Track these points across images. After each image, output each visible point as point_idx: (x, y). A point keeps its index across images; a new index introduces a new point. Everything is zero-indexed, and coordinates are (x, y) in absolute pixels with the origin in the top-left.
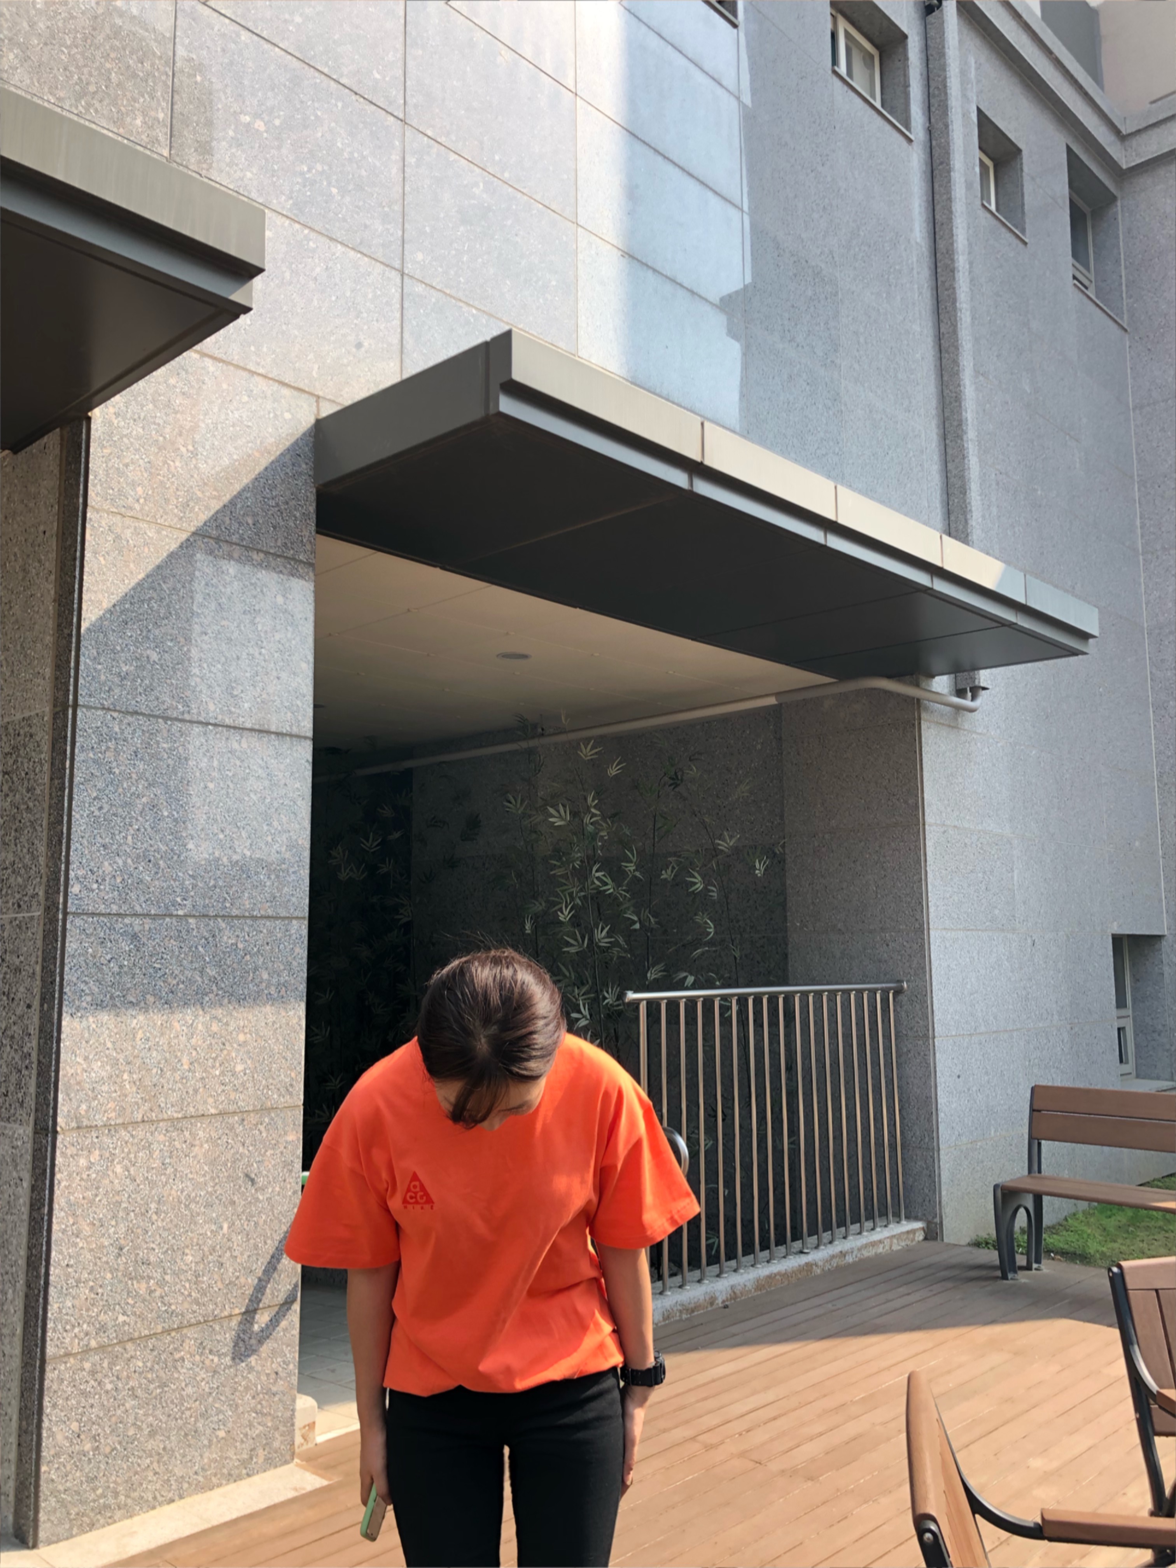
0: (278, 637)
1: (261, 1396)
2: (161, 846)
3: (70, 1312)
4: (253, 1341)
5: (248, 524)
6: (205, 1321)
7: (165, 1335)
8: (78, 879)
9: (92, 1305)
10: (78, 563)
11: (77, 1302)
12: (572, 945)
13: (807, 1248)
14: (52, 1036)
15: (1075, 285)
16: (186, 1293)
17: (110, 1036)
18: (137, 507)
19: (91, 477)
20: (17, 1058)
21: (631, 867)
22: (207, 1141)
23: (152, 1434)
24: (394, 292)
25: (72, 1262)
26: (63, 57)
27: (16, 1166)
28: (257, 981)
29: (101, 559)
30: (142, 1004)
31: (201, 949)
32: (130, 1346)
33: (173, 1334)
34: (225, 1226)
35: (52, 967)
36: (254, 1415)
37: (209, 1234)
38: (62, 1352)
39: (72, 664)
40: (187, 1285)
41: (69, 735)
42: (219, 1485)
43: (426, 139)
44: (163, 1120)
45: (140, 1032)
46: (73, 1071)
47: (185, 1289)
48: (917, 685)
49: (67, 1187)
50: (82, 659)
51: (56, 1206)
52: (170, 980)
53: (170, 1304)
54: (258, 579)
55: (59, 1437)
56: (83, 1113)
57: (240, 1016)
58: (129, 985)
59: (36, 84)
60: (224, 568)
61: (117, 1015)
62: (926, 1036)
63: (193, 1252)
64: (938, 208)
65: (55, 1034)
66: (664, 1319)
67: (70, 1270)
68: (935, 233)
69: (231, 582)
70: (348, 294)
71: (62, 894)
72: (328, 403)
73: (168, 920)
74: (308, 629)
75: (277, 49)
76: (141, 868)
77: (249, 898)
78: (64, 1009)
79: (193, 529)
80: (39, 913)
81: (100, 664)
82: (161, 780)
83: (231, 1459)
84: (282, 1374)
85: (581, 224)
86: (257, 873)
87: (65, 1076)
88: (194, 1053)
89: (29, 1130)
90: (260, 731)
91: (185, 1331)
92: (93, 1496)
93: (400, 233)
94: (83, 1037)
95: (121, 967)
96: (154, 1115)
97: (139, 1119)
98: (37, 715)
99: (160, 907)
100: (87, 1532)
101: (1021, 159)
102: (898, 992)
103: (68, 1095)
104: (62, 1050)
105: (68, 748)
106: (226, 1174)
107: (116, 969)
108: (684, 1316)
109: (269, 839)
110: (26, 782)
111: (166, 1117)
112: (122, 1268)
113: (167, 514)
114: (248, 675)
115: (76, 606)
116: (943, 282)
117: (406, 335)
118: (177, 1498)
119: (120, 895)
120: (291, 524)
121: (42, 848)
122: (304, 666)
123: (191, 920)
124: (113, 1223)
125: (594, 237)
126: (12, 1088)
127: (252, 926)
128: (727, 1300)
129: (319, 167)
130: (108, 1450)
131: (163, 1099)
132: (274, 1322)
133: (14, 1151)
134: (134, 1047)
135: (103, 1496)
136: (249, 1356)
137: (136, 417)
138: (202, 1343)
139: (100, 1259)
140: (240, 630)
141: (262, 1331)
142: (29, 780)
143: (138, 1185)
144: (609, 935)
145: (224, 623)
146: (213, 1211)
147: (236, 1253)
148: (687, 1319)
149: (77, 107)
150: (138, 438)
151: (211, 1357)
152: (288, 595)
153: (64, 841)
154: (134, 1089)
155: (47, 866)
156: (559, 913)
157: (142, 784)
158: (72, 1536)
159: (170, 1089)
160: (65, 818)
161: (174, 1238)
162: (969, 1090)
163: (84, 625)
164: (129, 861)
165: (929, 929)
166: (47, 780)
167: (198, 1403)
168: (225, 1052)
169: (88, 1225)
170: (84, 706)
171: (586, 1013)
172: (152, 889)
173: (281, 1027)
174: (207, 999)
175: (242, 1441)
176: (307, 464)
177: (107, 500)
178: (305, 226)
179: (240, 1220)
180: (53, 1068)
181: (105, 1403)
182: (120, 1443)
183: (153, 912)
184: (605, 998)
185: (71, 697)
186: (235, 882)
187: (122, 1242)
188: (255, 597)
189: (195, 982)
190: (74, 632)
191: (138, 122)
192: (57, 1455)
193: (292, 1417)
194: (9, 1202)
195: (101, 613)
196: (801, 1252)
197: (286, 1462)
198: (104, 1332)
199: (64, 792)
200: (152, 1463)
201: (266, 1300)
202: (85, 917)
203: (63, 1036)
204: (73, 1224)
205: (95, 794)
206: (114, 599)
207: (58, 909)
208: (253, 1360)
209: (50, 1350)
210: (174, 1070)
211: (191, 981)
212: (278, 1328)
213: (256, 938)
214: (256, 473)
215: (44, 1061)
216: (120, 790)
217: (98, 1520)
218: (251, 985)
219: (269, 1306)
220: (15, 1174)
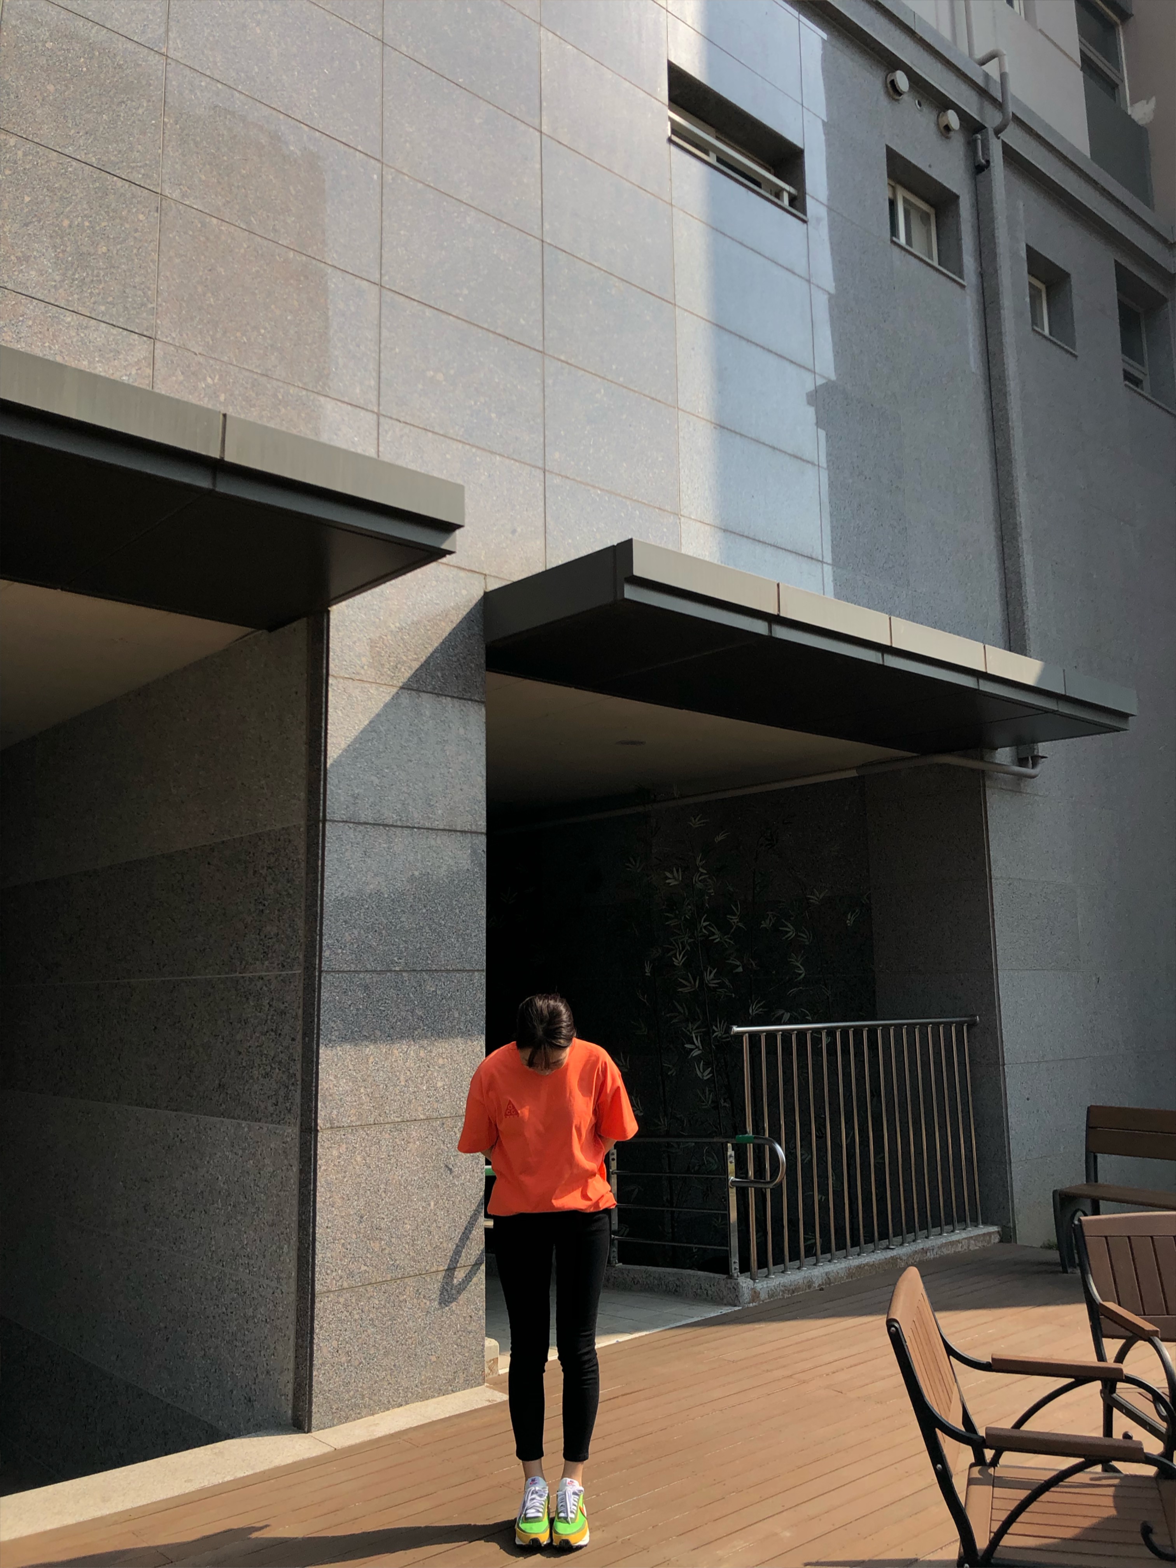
0: (461, 759)
1: (460, 1333)
2: (383, 920)
3: (330, 1261)
4: (454, 1292)
5: (438, 677)
6: (420, 1274)
7: (393, 1282)
8: (328, 946)
9: (345, 1256)
10: (323, 717)
11: (334, 1254)
12: (686, 986)
13: (893, 1245)
14: (313, 1061)
15: (1126, 385)
16: (406, 1252)
17: (352, 1061)
18: (362, 672)
19: (331, 654)
20: (285, 1078)
21: (734, 920)
22: (418, 1139)
23: (386, 1354)
24: (539, 486)
25: (330, 1225)
26: (306, 352)
27: (287, 1155)
28: (451, 1019)
29: (340, 713)
30: (372, 1037)
31: (411, 995)
32: (369, 1288)
33: (398, 1282)
34: (432, 1204)
35: (312, 1010)
36: (455, 1346)
37: (421, 1208)
38: (325, 1289)
39: (322, 790)
40: (407, 1246)
41: (320, 842)
42: (433, 1397)
43: (560, 363)
44: (388, 1123)
45: (372, 1057)
46: (327, 1086)
47: (406, 1249)
48: (982, 759)
49: (325, 1170)
50: (328, 786)
51: (318, 1184)
52: (391, 1019)
53: (396, 1260)
54: (446, 717)
55: (325, 1350)
56: (334, 1117)
57: (439, 1045)
58: (364, 1023)
59: (290, 375)
60: (422, 711)
61: (356, 1045)
62: (997, 1063)
63: (410, 1222)
64: (990, 340)
65: (315, 1060)
66: (769, 1297)
67: (329, 1230)
68: (989, 361)
69: (427, 722)
70: (505, 493)
71: (317, 957)
72: (493, 579)
73: (389, 974)
74: (482, 751)
75: (451, 317)
76: (370, 937)
77: (444, 956)
78: (321, 1041)
79: (401, 684)
80: (300, 972)
81: (340, 789)
82: (382, 871)
83: (440, 1378)
84: (475, 1318)
85: (681, 407)
86: (449, 937)
87: (322, 1089)
88: (408, 1073)
89: (297, 1130)
90: (450, 831)
91: (406, 1280)
92: (347, 1397)
93: (542, 439)
94: (334, 1062)
95: (358, 1010)
96: (382, 1118)
97: (372, 1122)
98: (295, 826)
99: (383, 965)
100: (344, 1423)
101: (1070, 282)
102: (972, 1025)
103: (324, 1103)
104: (320, 1071)
105: (320, 852)
106: (432, 1165)
107: (354, 1012)
108: (786, 1296)
109: (457, 911)
110: (286, 875)
111: (390, 1121)
112: (362, 1231)
113: (382, 675)
114: (440, 789)
115: (323, 748)
116: (997, 404)
117: (548, 519)
118: (404, 1403)
119: (356, 957)
120: (468, 673)
121: (300, 923)
122: (480, 779)
123: (404, 974)
124: (356, 1198)
125: (692, 416)
126: (281, 1100)
127: (447, 977)
128: (823, 1284)
129: (482, 400)
130: (357, 1363)
131: (387, 1107)
132: (468, 1278)
133: (284, 1145)
134: (367, 1069)
135: (354, 1397)
136: (451, 1302)
137: (360, 607)
138: (418, 1290)
139: (348, 1223)
140: (435, 757)
141: (460, 1284)
142: (289, 874)
143: (372, 1171)
144: (715, 978)
145: (422, 752)
146: (424, 1192)
147: (440, 1225)
148: (787, 1298)
149: (316, 387)
150: (362, 622)
151: (424, 1300)
152: (468, 727)
153: (318, 919)
154: (368, 1099)
155: (305, 937)
156: (674, 959)
157: (370, 874)
158: (334, 1425)
159: (392, 1100)
160: (319, 902)
161: (397, 1211)
162: (1038, 1111)
163: (329, 762)
164: (362, 931)
165: (997, 970)
166: (303, 874)
167: (416, 1334)
168: (430, 1072)
169: (340, 1198)
170: (330, 821)
171: (698, 1043)
172: (378, 952)
173: (468, 1054)
174: (416, 1033)
175: (448, 1366)
176: (478, 627)
177: (342, 669)
178: (473, 446)
179: (443, 1199)
180: (314, 1084)
181: (354, 1328)
182: (365, 1359)
183: (379, 969)
184: (714, 1032)
185: (321, 814)
186: (434, 945)
187: (363, 1212)
188: (444, 731)
189: (408, 1020)
190: (322, 768)
191: (358, 391)
192: (323, 1364)
193: (483, 1351)
194: (281, 1183)
195: (341, 751)
196: (888, 1248)
197: (479, 1384)
198: (353, 1277)
199: (317, 883)
200: (386, 1375)
201: (462, 1261)
202: (333, 974)
203: (320, 1061)
204: (330, 1198)
205: (338, 884)
206: (349, 741)
207: (315, 968)
208: (453, 1305)
209: (318, 1287)
210: (395, 1086)
211: (405, 1019)
212: (471, 1283)
213: (449, 986)
214: (443, 638)
215: (307, 1079)
216: (355, 880)
217: (351, 1415)
218: (446, 1022)
219: (464, 1266)
220: (286, 1162)
